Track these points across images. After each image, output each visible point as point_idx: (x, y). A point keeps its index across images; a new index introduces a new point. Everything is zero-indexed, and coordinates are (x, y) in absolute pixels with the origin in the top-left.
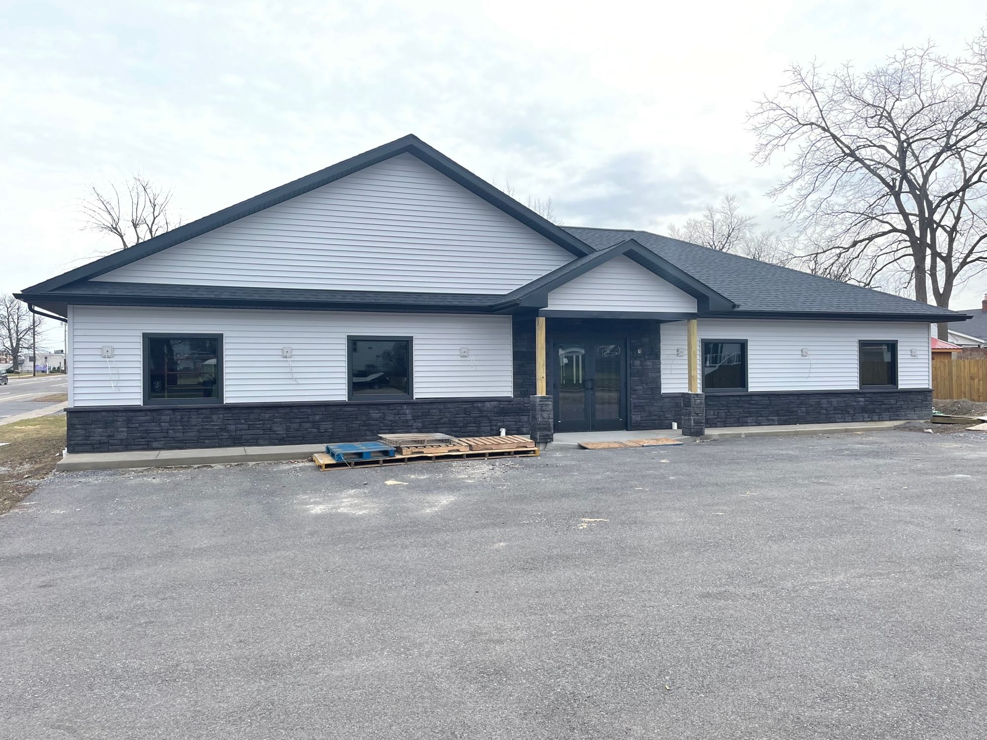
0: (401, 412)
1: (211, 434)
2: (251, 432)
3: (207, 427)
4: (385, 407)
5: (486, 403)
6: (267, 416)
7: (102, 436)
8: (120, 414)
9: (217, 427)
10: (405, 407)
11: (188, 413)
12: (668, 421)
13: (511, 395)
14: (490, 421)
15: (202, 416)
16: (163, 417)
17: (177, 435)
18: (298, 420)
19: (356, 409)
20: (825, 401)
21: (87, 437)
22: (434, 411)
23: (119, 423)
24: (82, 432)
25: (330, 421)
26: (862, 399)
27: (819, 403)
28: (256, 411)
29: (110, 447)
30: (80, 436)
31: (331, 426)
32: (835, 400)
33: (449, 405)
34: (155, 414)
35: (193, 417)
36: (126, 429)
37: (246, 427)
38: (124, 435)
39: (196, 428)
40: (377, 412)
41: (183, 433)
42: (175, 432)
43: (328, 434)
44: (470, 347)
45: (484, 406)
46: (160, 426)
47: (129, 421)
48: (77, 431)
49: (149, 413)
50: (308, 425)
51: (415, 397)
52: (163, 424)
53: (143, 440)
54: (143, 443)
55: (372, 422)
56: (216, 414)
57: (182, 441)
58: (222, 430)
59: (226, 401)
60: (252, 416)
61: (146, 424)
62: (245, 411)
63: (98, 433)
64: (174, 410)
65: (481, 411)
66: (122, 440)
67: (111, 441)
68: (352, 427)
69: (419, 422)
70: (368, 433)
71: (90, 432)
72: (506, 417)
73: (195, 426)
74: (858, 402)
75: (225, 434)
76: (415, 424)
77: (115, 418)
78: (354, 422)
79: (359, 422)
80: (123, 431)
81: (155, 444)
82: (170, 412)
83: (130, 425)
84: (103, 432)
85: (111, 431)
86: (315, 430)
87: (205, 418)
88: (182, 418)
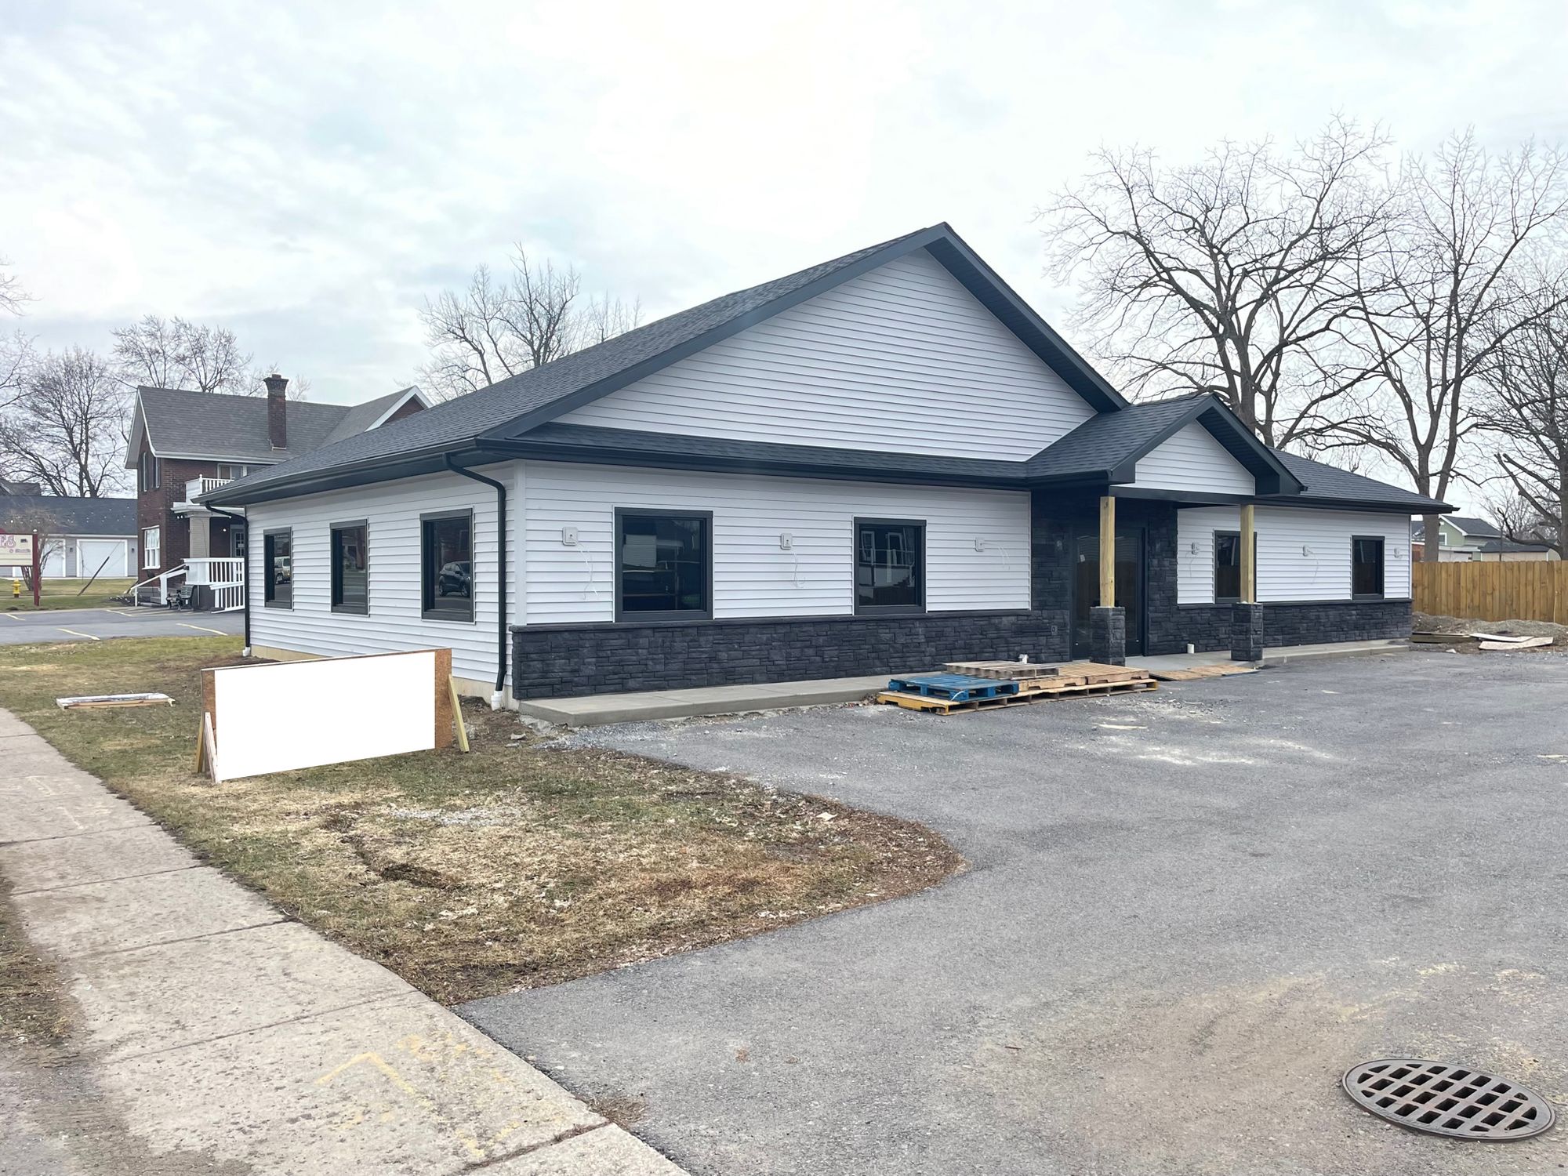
0: (913, 631)
1: (698, 666)
2: (745, 662)
3: (694, 655)
4: (897, 625)
5: (1004, 619)
6: (764, 637)
7: (564, 671)
8: (587, 636)
9: (706, 656)
10: (917, 624)
11: (670, 634)
12: (1183, 643)
13: (1028, 606)
14: (1007, 642)
15: (688, 639)
16: (641, 641)
17: (658, 667)
18: (799, 644)
19: (864, 627)
20: (1323, 614)
21: (545, 673)
22: (949, 629)
23: (585, 650)
24: (538, 665)
25: (836, 645)
26: (1354, 612)
27: (1318, 617)
28: (751, 630)
29: (574, 689)
30: (534, 672)
31: (836, 652)
32: (1332, 613)
33: (964, 622)
34: (630, 636)
35: (677, 640)
36: (594, 660)
37: (739, 654)
38: (590, 670)
39: (680, 656)
40: (887, 631)
41: (665, 664)
42: (655, 664)
43: (832, 664)
44: (987, 537)
45: (1001, 623)
46: (637, 653)
47: (598, 647)
48: (532, 663)
49: (623, 635)
50: (811, 651)
51: (928, 609)
52: (640, 651)
53: (616, 677)
54: (617, 681)
55: (882, 646)
56: (704, 635)
57: (664, 678)
58: (712, 659)
59: (717, 615)
60: (747, 638)
61: (621, 651)
62: (739, 631)
63: (560, 666)
64: (654, 629)
65: (998, 629)
66: (589, 677)
67: (576, 679)
68: (860, 654)
69: (932, 647)
70: (877, 662)
71: (548, 664)
72: (1025, 639)
73: (680, 653)
74: (1351, 615)
75: (715, 665)
76: (928, 649)
77: (581, 642)
78: (862, 647)
79: (867, 647)
80: (589, 664)
81: (631, 683)
82: (649, 632)
83: (601, 654)
84: (565, 663)
85: (576, 663)
86: (818, 659)
87: (691, 641)
88: (663, 642)
